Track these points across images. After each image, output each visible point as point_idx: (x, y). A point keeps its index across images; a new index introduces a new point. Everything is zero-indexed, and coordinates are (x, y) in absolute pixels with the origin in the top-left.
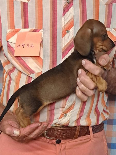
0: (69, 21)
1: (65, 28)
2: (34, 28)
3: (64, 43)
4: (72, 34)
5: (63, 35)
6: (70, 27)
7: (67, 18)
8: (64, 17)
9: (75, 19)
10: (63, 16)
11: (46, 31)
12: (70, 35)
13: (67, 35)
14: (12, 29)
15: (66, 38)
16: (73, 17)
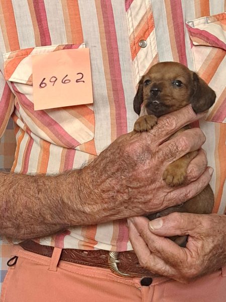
0: (142, 19)
1: (136, 36)
2: (65, 43)
3: (139, 72)
4: (153, 48)
5: (135, 53)
6: (147, 33)
7: (137, 14)
8: (129, 11)
9: (154, 12)
10: (126, 11)
11: (92, 46)
12: (150, 51)
13: (142, 53)
14: (15, 50)
15: (141, 60)
16: (151, 8)
